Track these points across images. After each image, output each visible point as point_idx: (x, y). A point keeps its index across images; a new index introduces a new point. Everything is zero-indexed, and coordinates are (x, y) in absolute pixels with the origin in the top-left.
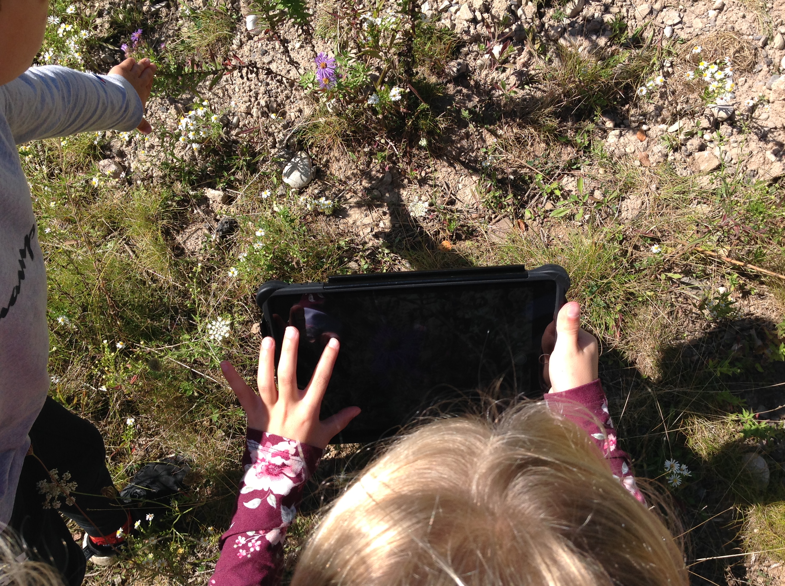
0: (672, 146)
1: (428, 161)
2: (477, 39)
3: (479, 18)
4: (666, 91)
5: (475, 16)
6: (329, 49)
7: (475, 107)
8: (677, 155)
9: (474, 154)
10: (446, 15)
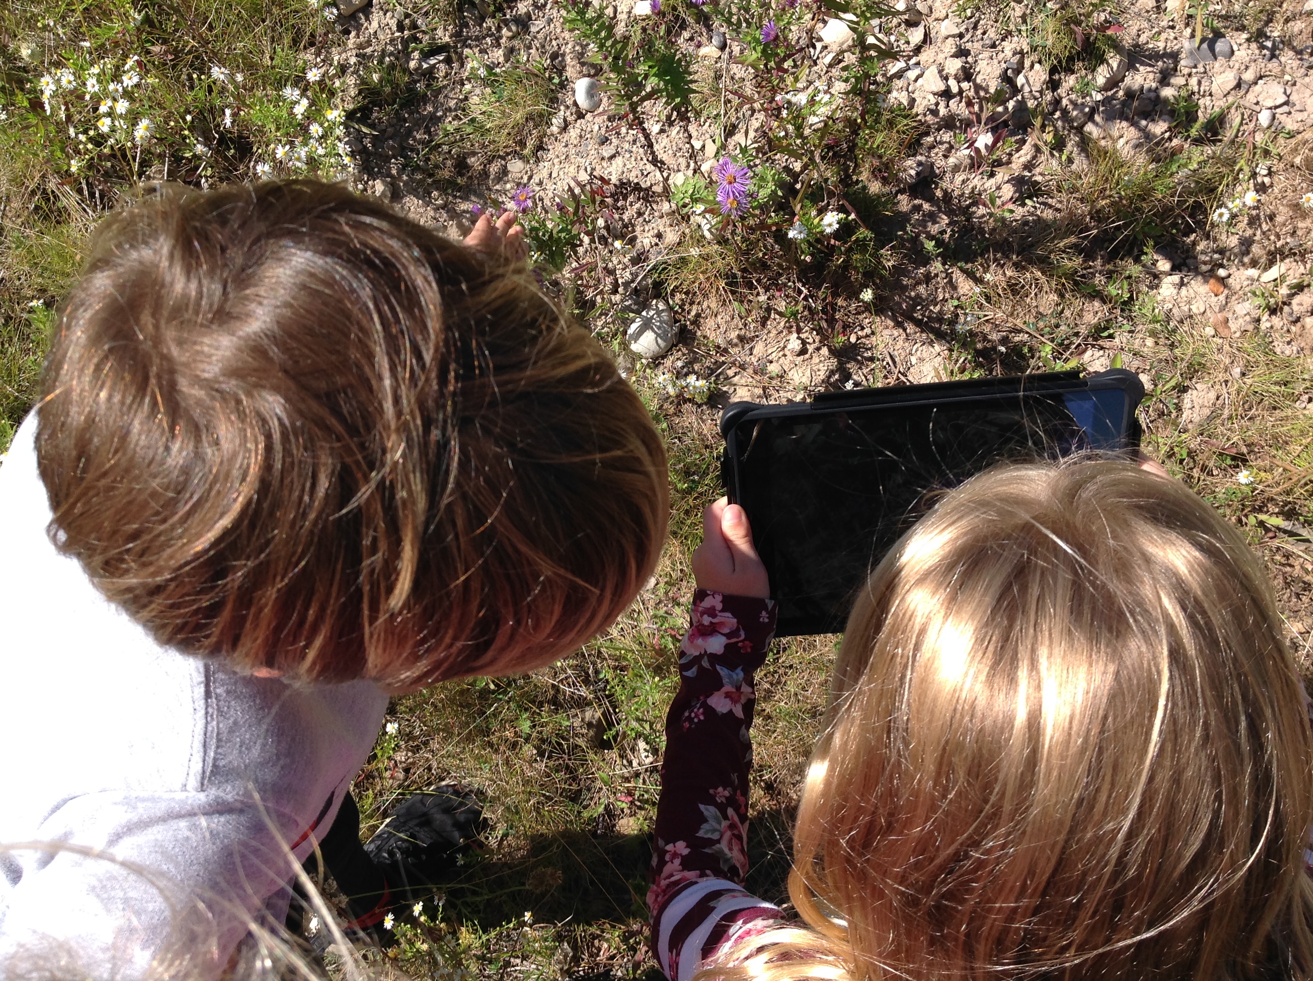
0: (1268, 306)
1: (861, 317)
2: (949, 123)
3: (955, 89)
4: (1258, 215)
5: (948, 87)
6: (708, 136)
7: (943, 232)
8: (1276, 321)
9: (938, 308)
10: (898, 83)
